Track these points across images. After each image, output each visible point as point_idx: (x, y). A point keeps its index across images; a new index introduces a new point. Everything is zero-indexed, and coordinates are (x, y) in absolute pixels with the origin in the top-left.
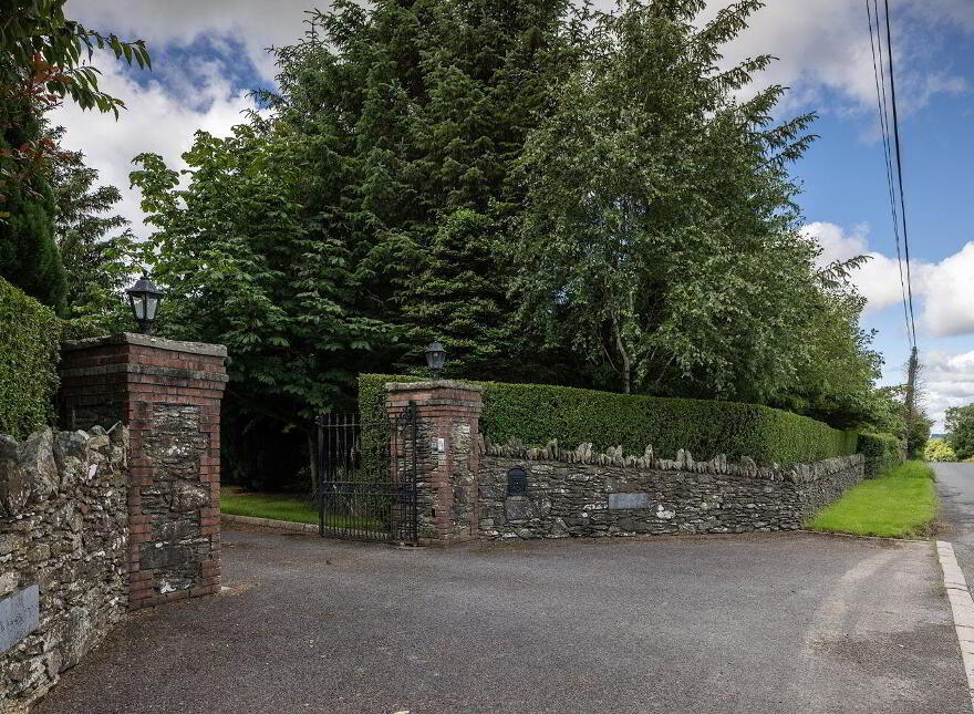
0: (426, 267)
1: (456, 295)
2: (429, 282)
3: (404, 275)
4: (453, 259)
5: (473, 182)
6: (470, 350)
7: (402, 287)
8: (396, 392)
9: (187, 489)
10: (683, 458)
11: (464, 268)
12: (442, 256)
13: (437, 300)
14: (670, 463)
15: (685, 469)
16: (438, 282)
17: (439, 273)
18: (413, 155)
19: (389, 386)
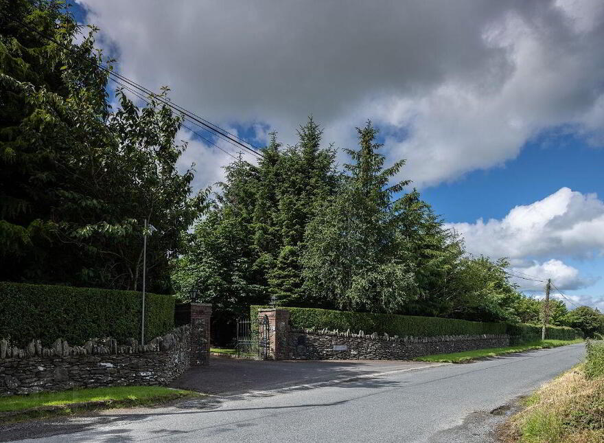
0: (276, 266)
1: (286, 276)
2: (276, 272)
3: (268, 269)
4: (285, 264)
5: (293, 235)
6: (289, 296)
7: (267, 273)
8: (261, 312)
9: (202, 339)
10: (361, 334)
11: (288, 267)
12: (281, 262)
13: (279, 278)
14: (356, 335)
15: (361, 337)
16: (280, 272)
17: (280, 269)
18: (273, 225)
19: (259, 310)
